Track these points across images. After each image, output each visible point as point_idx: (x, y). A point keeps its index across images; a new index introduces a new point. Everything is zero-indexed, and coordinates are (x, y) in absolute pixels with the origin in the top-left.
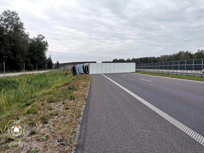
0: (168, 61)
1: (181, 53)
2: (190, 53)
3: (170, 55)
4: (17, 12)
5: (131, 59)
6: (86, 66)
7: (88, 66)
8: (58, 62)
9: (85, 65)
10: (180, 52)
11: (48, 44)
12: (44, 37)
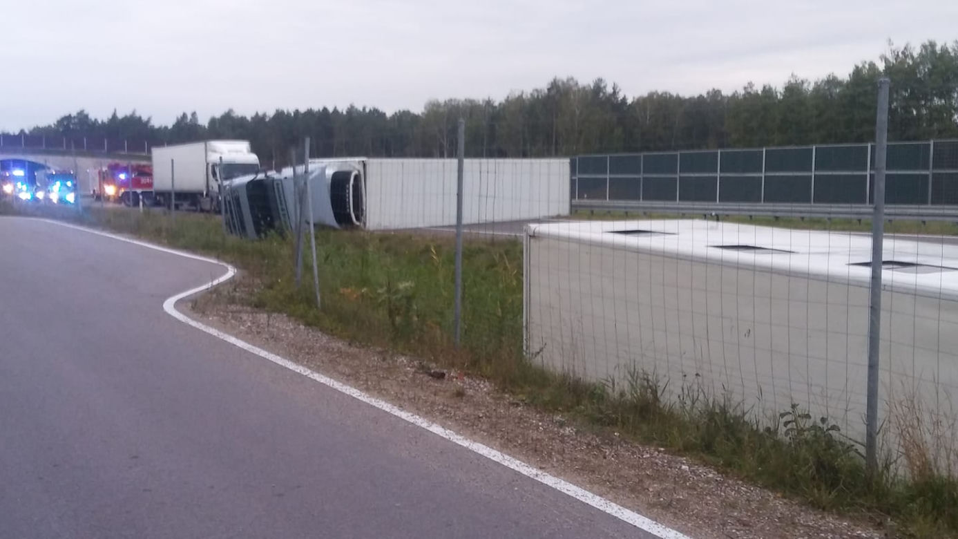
6: (349, 176)
7: (358, 177)
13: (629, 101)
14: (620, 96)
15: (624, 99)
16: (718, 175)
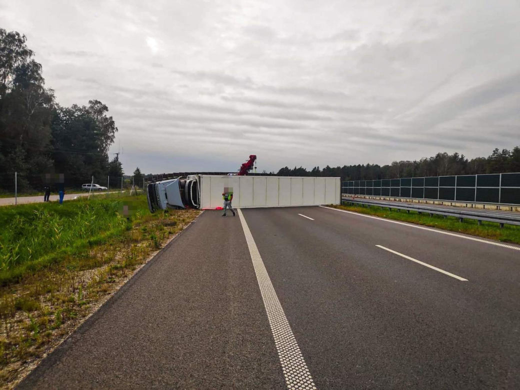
0: (410, 175)
1: (440, 157)
2: (462, 158)
3: (415, 162)
4: (21, 35)
5: (321, 169)
6: (190, 182)
7: (195, 183)
8: (138, 170)
9: (188, 181)
10: (438, 155)
11: (116, 125)
12: (106, 108)
13: (469, 161)
14: (465, 159)
15: (467, 160)
16: (455, 187)
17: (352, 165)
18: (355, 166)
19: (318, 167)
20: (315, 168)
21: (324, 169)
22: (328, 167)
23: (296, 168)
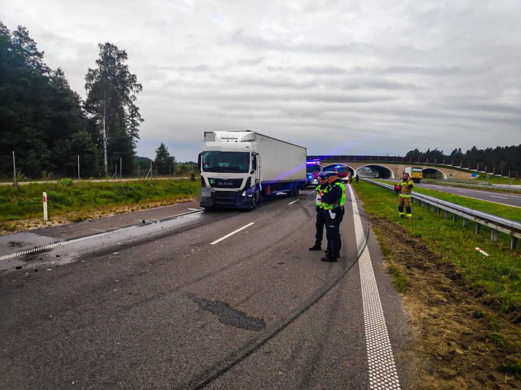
17: (509, 146)
18: (513, 147)
19: (460, 149)
20: (456, 150)
21: (468, 152)
22: (474, 149)
23: (429, 151)
